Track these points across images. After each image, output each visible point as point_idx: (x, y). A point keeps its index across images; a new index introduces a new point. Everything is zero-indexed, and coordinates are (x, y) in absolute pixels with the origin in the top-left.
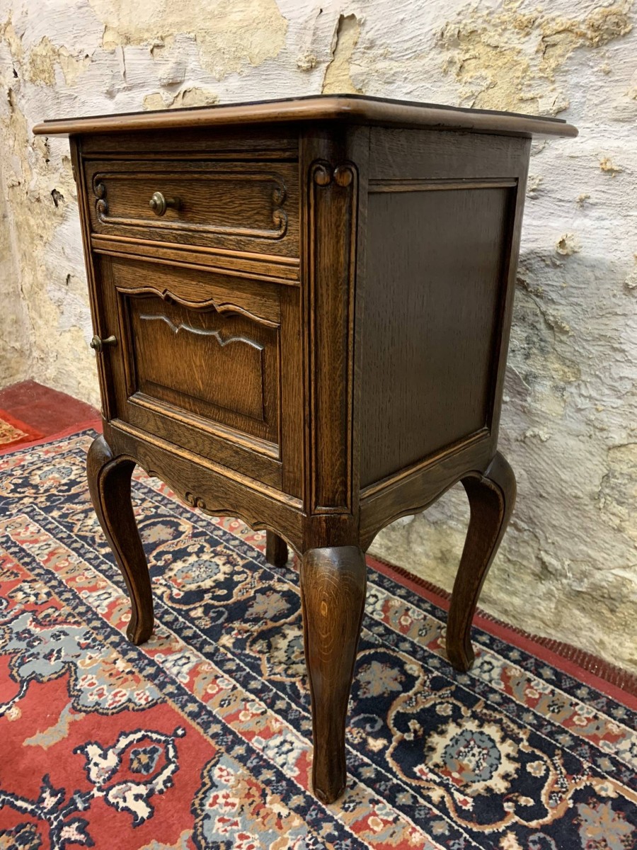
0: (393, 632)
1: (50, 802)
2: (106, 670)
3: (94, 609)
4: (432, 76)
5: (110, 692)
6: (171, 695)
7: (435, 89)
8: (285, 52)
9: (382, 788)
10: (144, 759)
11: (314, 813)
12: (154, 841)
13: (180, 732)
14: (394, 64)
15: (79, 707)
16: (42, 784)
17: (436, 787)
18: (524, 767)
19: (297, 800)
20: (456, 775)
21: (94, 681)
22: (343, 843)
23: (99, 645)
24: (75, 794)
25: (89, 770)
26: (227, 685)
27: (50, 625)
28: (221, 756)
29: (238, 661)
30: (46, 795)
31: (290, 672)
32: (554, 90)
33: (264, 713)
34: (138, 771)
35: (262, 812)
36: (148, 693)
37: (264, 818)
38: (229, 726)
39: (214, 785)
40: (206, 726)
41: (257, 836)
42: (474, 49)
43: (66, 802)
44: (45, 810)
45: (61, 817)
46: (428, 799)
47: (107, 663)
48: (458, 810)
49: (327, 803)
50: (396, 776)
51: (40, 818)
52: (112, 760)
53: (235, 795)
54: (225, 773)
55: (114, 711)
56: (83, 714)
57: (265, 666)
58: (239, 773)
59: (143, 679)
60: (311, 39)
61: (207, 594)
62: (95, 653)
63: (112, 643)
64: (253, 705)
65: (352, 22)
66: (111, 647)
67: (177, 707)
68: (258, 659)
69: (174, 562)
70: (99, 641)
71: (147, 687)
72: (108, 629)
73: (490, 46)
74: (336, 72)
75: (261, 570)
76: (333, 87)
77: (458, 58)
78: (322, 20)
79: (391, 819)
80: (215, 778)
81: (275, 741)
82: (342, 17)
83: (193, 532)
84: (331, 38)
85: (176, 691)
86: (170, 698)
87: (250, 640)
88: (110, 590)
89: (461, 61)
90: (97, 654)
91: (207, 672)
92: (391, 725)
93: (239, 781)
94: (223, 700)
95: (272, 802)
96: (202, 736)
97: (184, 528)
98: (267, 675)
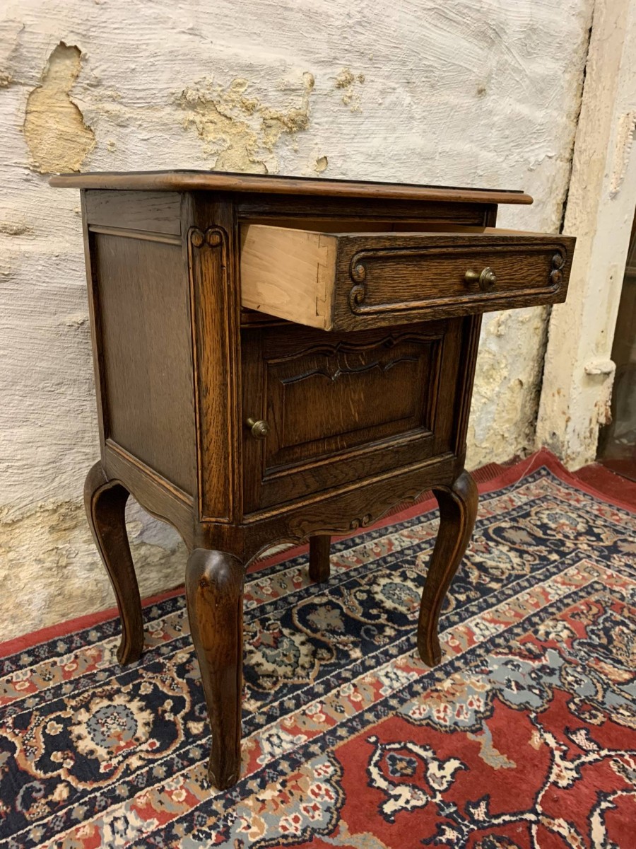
0: (276, 602)
1: (450, 834)
2: (275, 807)
3: (144, 835)
4: (172, 129)
5: (310, 800)
6: (322, 748)
7: (174, 141)
10: (400, 765)
11: (448, 668)
12: (480, 755)
13: (373, 739)
14: (124, 109)
15: (331, 827)
16: (431, 845)
18: (410, 578)
19: (439, 675)
20: (415, 604)
21: (293, 816)
22: (469, 658)
23: (226, 819)
24: (441, 815)
25: (414, 807)
26: (316, 707)
28: (400, 713)
29: (285, 699)
30: (443, 839)
33: (354, 685)
34: (414, 769)
35: (452, 691)
36: (320, 766)
37: (456, 691)
38: (366, 708)
39: (429, 718)
40: (365, 723)
41: (470, 697)
42: (209, 115)
43: (450, 820)
44: (460, 836)
45: (466, 822)
47: (262, 809)
49: (439, 662)
51: (467, 841)
52: (404, 791)
53: (438, 705)
54: (417, 711)
56: (341, 822)
57: (296, 681)
58: (417, 703)
59: (296, 772)
60: (7, 54)
61: (164, 717)
62: (241, 824)
63: (225, 806)
64: (344, 692)
65: (68, 52)
66: (234, 807)
67: (341, 743)
68: (285, 685)
69: (74, 749)
70: (218, 821)
71: (310, 767)
72: (196, 814)
73: (226, 116)
74: (48, 101)
75: (140, 671)
76: (44, 117)
77: (198, 119)
78: (26, 37)
79: (450, 636)
80: (422, 717)
81: (386, 682)
82: (62, 44)
83: (10, 728)
84: (43, 64)
85: (319, 744)
86: (328, 746)
87: (256, 688)
88: (108, 820)
89: (201, 122)
90: (242, 821)
91: (295, 721)
92: (373, 622)
93: (425, 703)
94: (336, 710)
95: (442, 686)
96: (378, 725)
98: (308, 680)
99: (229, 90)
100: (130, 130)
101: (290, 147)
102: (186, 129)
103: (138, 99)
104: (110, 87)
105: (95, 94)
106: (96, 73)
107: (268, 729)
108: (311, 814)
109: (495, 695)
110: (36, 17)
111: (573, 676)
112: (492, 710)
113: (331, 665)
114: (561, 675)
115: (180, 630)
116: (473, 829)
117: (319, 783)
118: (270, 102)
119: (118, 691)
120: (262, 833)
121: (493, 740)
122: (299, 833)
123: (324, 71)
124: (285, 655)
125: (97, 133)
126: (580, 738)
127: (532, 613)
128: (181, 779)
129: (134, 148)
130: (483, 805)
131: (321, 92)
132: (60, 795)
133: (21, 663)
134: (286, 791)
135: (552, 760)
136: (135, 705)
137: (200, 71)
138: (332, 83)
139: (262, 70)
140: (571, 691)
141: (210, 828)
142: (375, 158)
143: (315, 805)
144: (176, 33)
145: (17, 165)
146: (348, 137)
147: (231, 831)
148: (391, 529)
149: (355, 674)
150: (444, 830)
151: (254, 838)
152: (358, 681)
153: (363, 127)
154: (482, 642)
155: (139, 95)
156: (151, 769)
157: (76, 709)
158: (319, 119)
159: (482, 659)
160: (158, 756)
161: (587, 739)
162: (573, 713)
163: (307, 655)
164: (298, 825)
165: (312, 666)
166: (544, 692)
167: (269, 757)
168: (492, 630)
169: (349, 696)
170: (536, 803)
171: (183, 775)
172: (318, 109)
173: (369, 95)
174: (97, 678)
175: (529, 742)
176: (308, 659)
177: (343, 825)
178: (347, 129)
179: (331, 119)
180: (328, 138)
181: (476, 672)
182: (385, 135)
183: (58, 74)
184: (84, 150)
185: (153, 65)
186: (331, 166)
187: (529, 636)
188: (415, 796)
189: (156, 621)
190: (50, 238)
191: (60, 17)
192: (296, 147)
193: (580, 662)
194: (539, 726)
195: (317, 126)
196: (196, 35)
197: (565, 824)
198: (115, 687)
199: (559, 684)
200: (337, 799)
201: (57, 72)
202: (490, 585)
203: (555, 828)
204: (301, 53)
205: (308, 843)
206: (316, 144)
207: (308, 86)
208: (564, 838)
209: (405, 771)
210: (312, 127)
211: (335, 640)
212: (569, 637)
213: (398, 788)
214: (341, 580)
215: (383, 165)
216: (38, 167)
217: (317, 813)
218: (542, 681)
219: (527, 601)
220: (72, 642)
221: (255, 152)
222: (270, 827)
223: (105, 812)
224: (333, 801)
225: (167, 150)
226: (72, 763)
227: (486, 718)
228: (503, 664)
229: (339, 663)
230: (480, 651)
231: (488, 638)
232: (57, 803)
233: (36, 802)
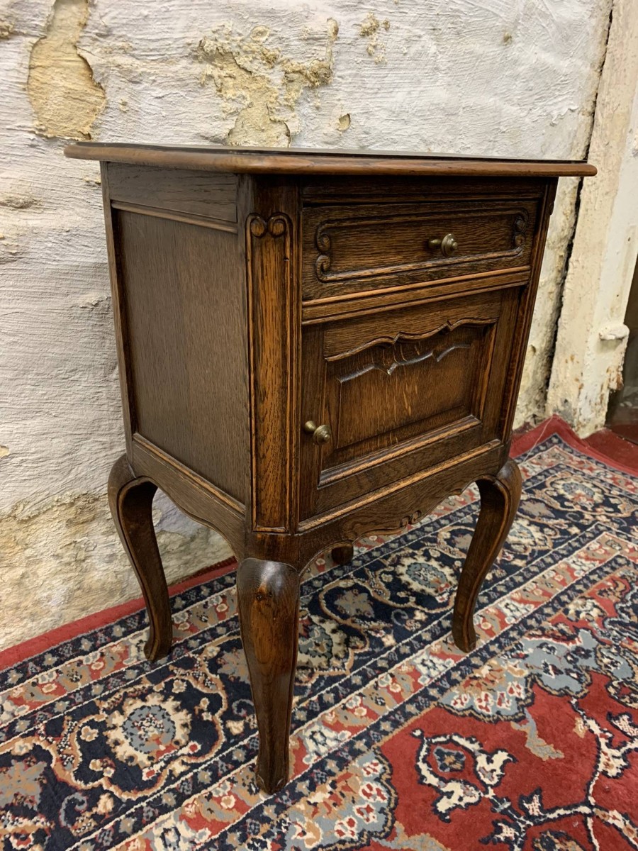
1: (508, 832)
2: (328, 810)
3: (198, 847)
4: (188, 85)
5: (362, 802)
6: (368, 745)
7: (190, 99)
10: (449, 760)
11: (484, 654)
12: (527, 746)
13: (418, 733)
14: (136, 62)
15: (387, 829)
16: (490, 845)
17: (453, 595)
18: (434, 558)
19: (475, 661)
20: (443, 585)
21: (347, 819)
22: (503, 642)
23: (279, 826)
24: (495, 811)
25: (468, 804)
26: (356, 700)
28: (442, 704)
29: (323, 692)
30: (501, 837)
31: (341, 655)
32: (294, 116)
33: (392, 675)
34: (463, 763)
35: (492, 679)
36: (368, 764)
37: (495, 678)
38: (407, 699)
40: (408, 716)
41: (510, 683)
42: (228, 68)
43: (505, 817)
44: (518, 834)
45: (522, 818)
47: (315, 813)
49: (474, 647)
51: (525, 838)
52: (455, 787)
53: (479, 694)
54: (459, 701)
55: (393, 791)
56: (397, 824)
57: (331, 672)
58: (457, 692)
59: (344, 771)
61: (202, 718)
62: (295, 830)
63: (278, 812)
64: (383, 683)
66: (286, 812)
67: (386, 739)
68: (321, 677)
69: (113, 756)
70: (272, 828)
71: (358, 766)
72: (249, 821)
73: (246, 70)
74: (54, 54)
75: (171, 668)
76: (49, 73)
77: (216, 73)
79: (481, 619)
80: (464, 707)
81: (423, 670)
83: (43, 735)
84: (48, 11)
85: (364, 740)
86: (374, 743)
88: (158, 832)
89: (219, 77)
90: (296, 826)
91: (336, 716)
92: (402, 606)
93: (465, 692)
94: (377, 703)
95: (480, 673)
96: (421, 717)
97: (21, 748)
98: (344, 671)
99: (249, 39)
100: (142, 87)
101: (311, 104)
102: (203, 85)
103: (151, 50)
104: (120, 37)
105: (105, 45)
106: (106, 21)
107: (310, 726)
108: (365, 816)
109: (534, 681)
111: (608, 657)
112: (533, 697)
113: (366, 654)
114: (596, 657)
115: (206, 621)
116: (529, 826)
117: (369, 783)
118: (292, 53)
119: (150, 691)
120: (318, 839)
121: (538, 729)
122: (356, 838)
123: (348, 17)
124: (317, 645)
125: (108, 90)
126: (623, 723)
127: (560, 591)
128: (228, 783)
129: (148, 106)
130: (536, 798)
131: (345, 41)
132: (105, 807)
133: (45, 664)
134: (337, 792)
135: (599, 748)
136: (170, 705)
137: (218, 18)
138: (355, 32)
139: (284, 17)
140: (609, 674)
141: (265, 836)
142: (398, 114)
143: (368, 806)
145: (21, 129)
146: (371, 91)
147: (286, 838)
149: (391, 663)
150: (501, 828)
151: (311, 844)
152: (395, 670)
153: (387, 80)
154: (514, 624)
155: (152, 46)
156: (196, 774)
157: (109, 711)
158: (343, 73)
159: (517, 642)
160: (201, 760)
161: (630, 724)
162: (613, 698)
163: (339, 644)
164: (353, 829)
165: (347, 655)
166: (582, 675)
167: (315, 757)
168: (524, 611)
169: (388, 687)
170: (588, 794)
171: (229, 779)
172: (341, 60)
173: (393, 44)
174: (127, 677)
175: (574, 730)
176: (341, 648)
177: (399, 827)
178: (371, 83)
179: (354, 72)
180: (351, 93)
181: (513, 657)
182: (409, 89)
183: (64, 22)
184: (94, 110)
185: (167, 11)
186: (354, 124)
187: (560, 616)
188: (467, 792)
189: (181, 613)
190: (59, 210)
192: (318, 104)
193: (613, 642)
194: (582, 713)
195: (340, 80)
197: (619, 816)
198: (147, 686)
199: (596, 666)
200: (390, 799)
201: (62, 20)
202: (515, 563)
203: (611, 821)
205: (366, 848)
206: (339, 100)
207: (332, 35)
208: (620, 830)
209: (454, 766)
210: (335, 81)
211: (366, 627)
212: (599, 616)
213: (449, 784)
214: (364, 562)
215: (406, 122)
216: (44, 131)
217: (371, 814)
218: (578, 664)
219: (553, 578)
220: (96, 639)
221: (277, 110)
222: (325, 832)
223: (154, 823)
224: (386, 801)
225: (182, 109)
226: (113, 771)
227: (528, 706)
228: (538, 647)
229: (373, 652)
230: (513, 634)
231: (520, 619)
232: (103, 816)
233: (80, 815)
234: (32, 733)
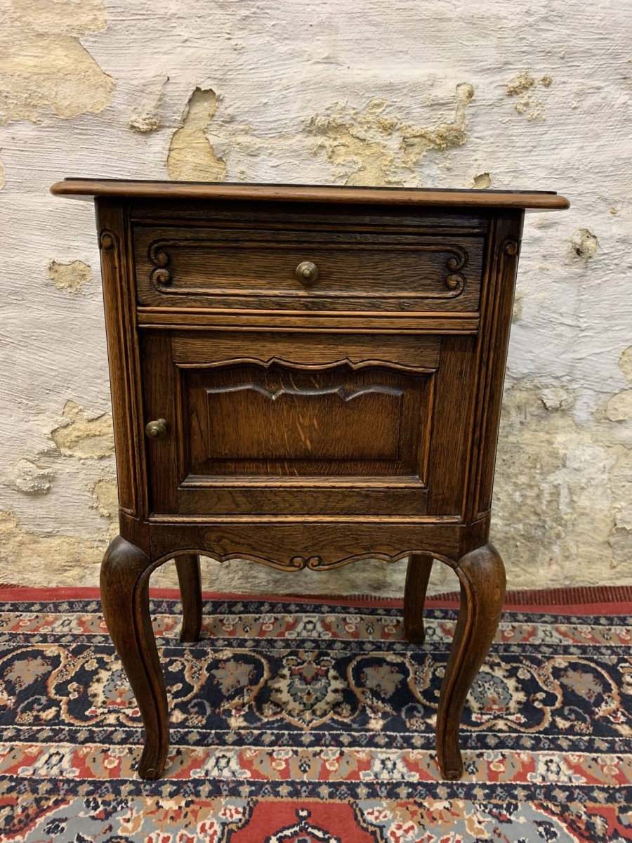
0: (350, 642)
2: (162, 818)
3: (61, 778)
4: (301, 155)
5: (194, 831)
6: (251, 793)
7: (304, 166)
8: (111, 109)
9: (473, 744)
11: (460, 790)
13: (304, 813)
14: (256, 140)
17: (496, 721)
18: (517, 678)
19: (442, 791)
20: (495, 707)
21: (166, 835)
22: (498, 792)
23: (118, 804)
26: (287, 753)
27: (26, 825)
28: (357, 805)
29: (269, 731)
32: (414, 177)
33: (342, 754)
35: (435, 815)
36: (233, 808)
37: (441, 818)
38: (331, 781)
39: (381, 828)
40: (313, 792)
41: (452, 834)
42: (341, 138)
46: (501, 731)
47: (152, 813)
48: (519, 724)
49: (458, 779)
50: (471, 731)
53: (404, 821)
54: (376, 814)
57: (295, 721)
58: (385, 805)
59: (209, 800)
60: (154, 103)
62: (126, 813)
63: (130, 793)
64: (327, 754)
65: (206, 96)
66: (135, 797)
67: (271, 798)
68: (282, 719)
69: (87, 686)
70: (114, 801)
71: (223, 803)
72: (107, 784)
73: (358, 138)
74: (188, 139)
75: (187, 652)
76: (183, 153)
77: (327, 144)
78: (169, 88)
79: (501, 758)
80: (374, 822)
81: (377, 766)
82: (198, 89)
83: (69, 650)
84: (182, 107)
85: (253, 788)
86: (256, 796)
87: (255, 710)
88: (53, 751)
89: (331, 146)
90: (129, 812)
91: (256, 756)
92: (428, 703)
93: (392, 810)
94: (300, 767)
95: (431, 805)
96: (324, 803)
97: (51, 652)
98: (305, 726)
99: (365, 112)
100: (259, 159)
101: (440, 166)
102: (315, 154)
103: (270, 130)
104: (243, 121)
105: (229, 129)
106: (230, 111)
107: (228, 750)
110: (181, 69)
113: (342, 724)
115: (247, 631)
117: (215, 822)
118: (413, 120)
120: (131, 833)
123: (490, 79)
124: (309, 693)
125: (229, 163)
128: (127, 751)
129: (264, 174)
131: (484, 103)
132: (47, 715)
134: (185, 810)
137: (332, 97)
138: (501, 92)
139: (404, 88)
142: (563, 172)
143: (193, 838)
144: (310, 64)
146: (523, 150)
147: (113, 815)
148: (547, 618)
149: (354, 744)
151: (122, 832)
152: (350, 751)
153: (546, 137)
154: (534, 785)
155: (271, 126)
156: (116, 730)
157: (117, 658)
158: (483, 133)
159: (514, 802)
160: (130, 724)
163: (328, 703)
165: (324, 714)
167: (203, 774)
168: (565, 776)
171: (130, 749)
172: (479, 122)
173: (557, 99)
176: (326, 707)
178: (521, 141)
179: (498, 131)
180: (494, 152)
181: (490, 812)
182: (580, 145)
183: (197, 115)
185: (285, 97)
186: (495, 183)
187: (609, 810)
189: (234, 616)
191: (200, 66)
192: (448, 165)
195: (479, 141)
196: (332, 63)
198: (158, 655)
201: (195, 114)
202: (618, 727)
204: (460, 63)
206: (476, 160)
207: (464, 98)
210: (471, 142)
211: (370, 703)
214: (436, 648)
220: (159, 606)
221: (392, 172)
222: (141, 832)
223: (57, 744)
225: (296, 175)
226: (77, 696)
228: (536, 822)
229: (350, 725)
230: (521, 793)
231: (549, 783)
232: (41, 720)
233: (31, 711)
234: (65, 647)
